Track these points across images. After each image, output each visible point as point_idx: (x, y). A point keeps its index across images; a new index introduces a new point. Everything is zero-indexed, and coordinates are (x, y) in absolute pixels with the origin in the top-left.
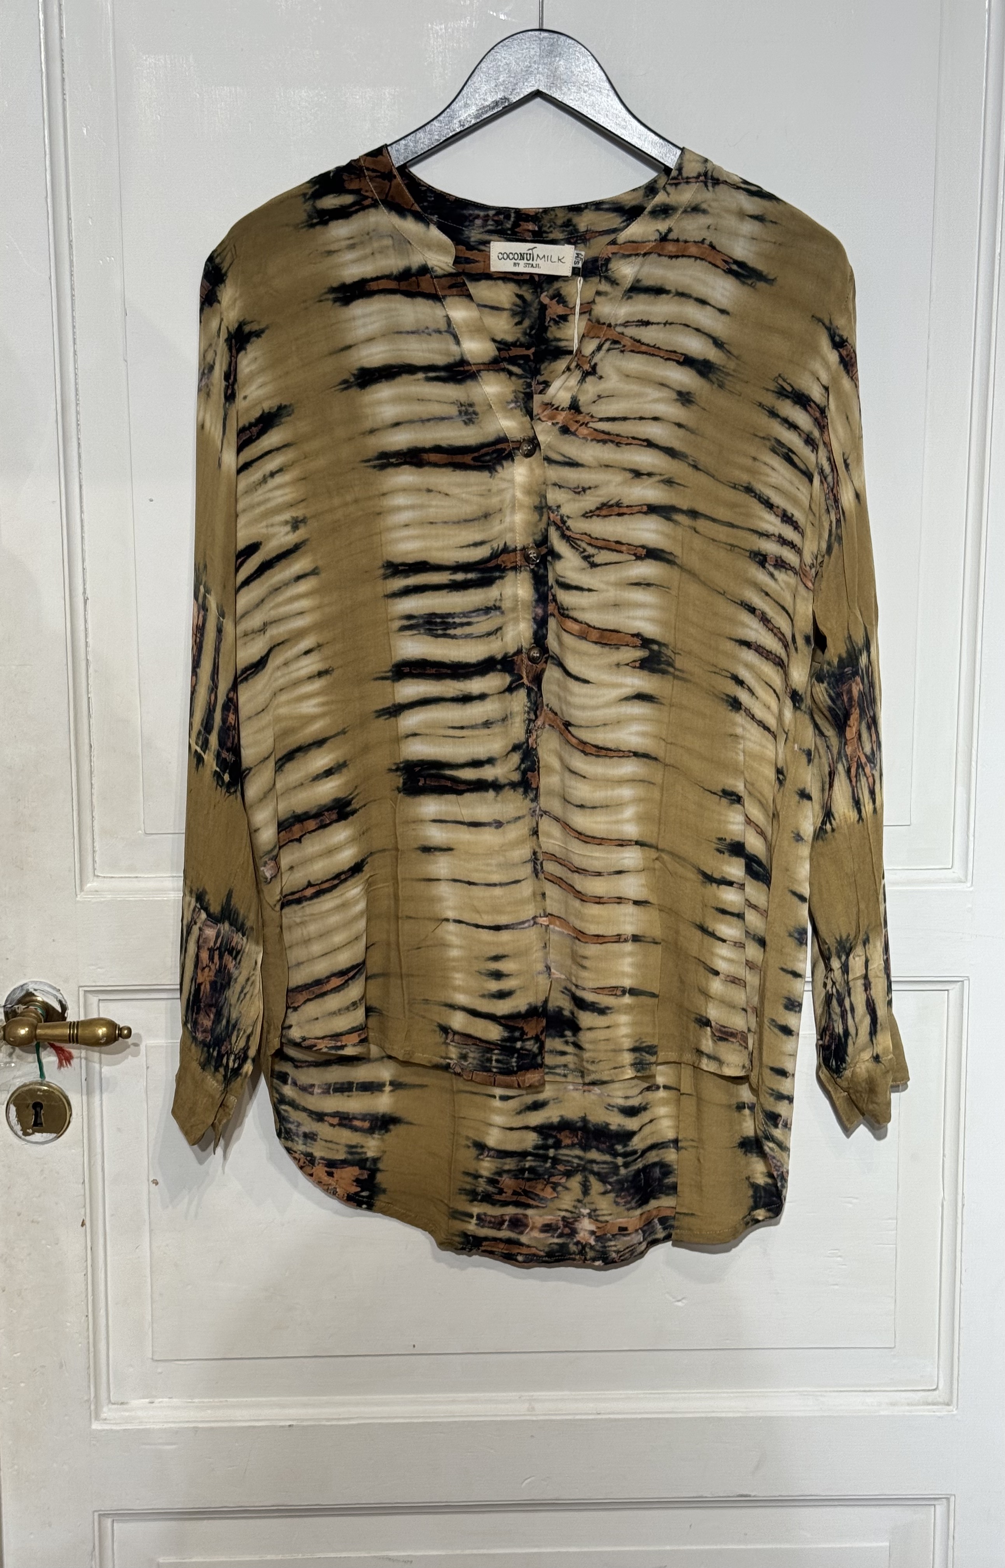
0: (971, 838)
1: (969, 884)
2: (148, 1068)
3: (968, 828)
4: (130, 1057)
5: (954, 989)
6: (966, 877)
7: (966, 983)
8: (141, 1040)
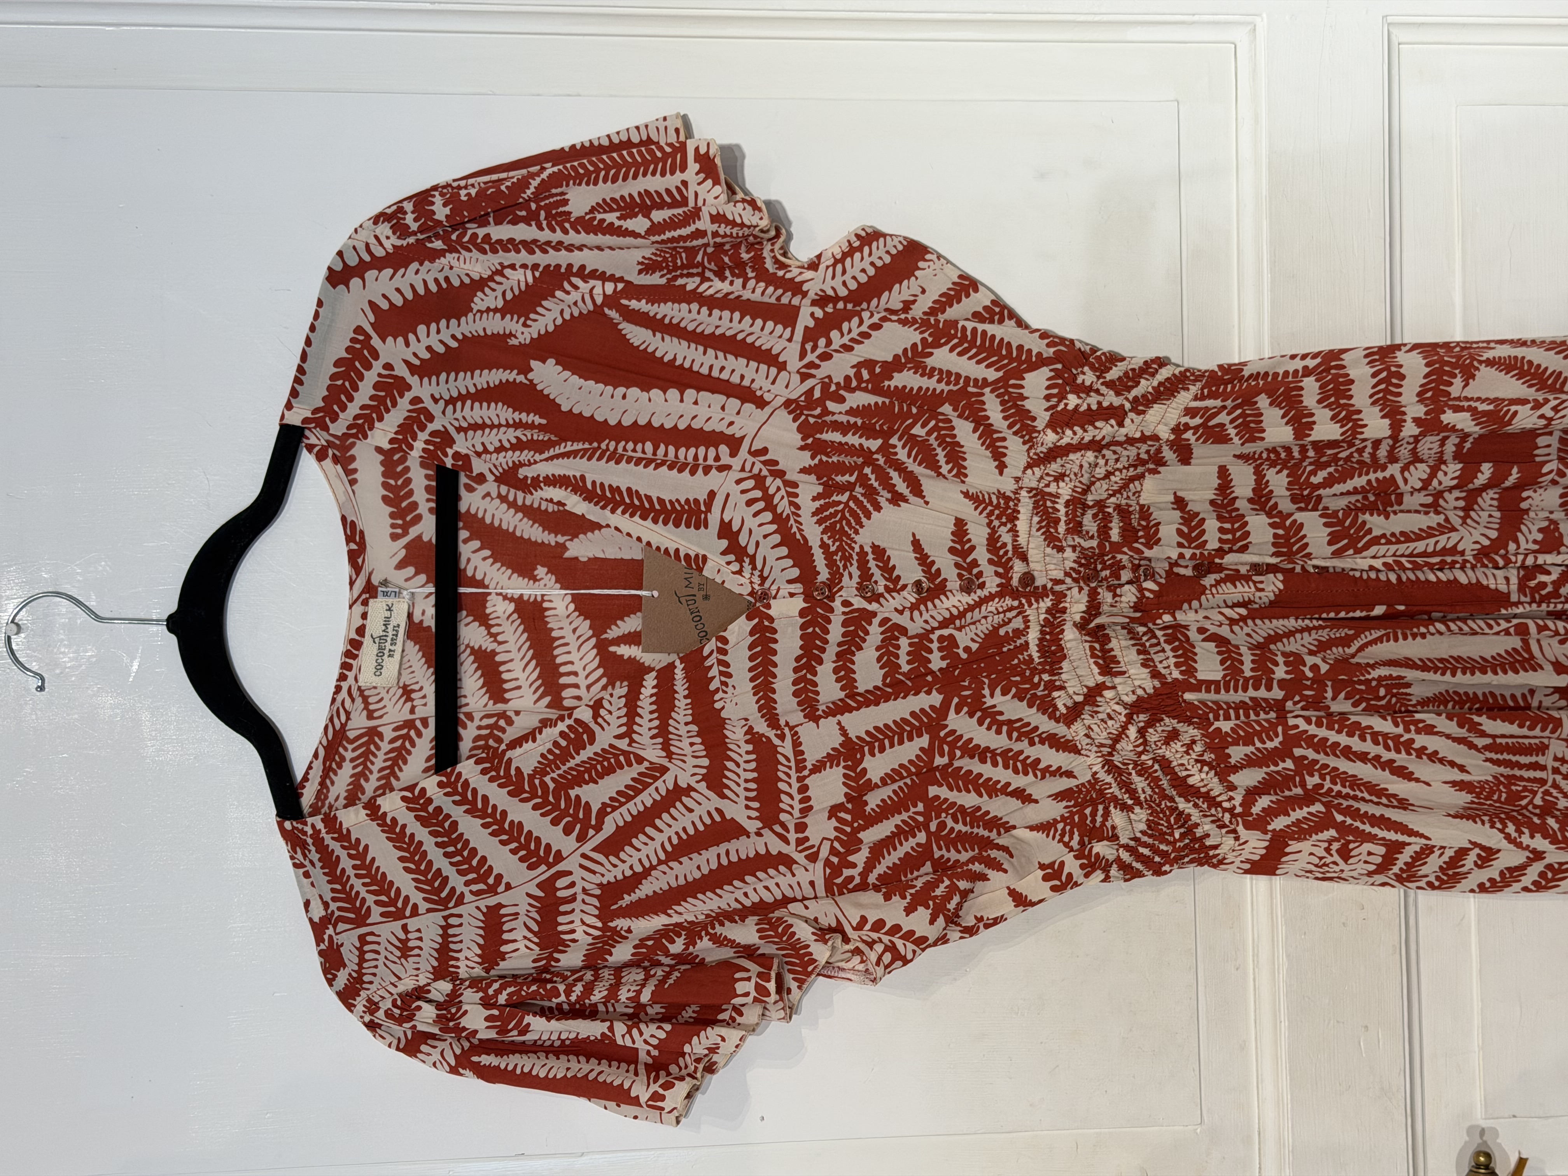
0: (1196, 18)
1: (1258, 20)
2: (1514, 1116)
3: (1183, 23)
4: (1499, 1141)
5: (1399, 35)
6: (1249, 23)
7: (1390, 19)
8: (1478, 1126)
